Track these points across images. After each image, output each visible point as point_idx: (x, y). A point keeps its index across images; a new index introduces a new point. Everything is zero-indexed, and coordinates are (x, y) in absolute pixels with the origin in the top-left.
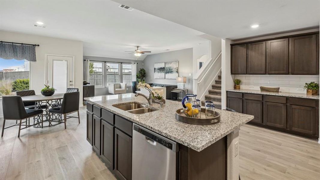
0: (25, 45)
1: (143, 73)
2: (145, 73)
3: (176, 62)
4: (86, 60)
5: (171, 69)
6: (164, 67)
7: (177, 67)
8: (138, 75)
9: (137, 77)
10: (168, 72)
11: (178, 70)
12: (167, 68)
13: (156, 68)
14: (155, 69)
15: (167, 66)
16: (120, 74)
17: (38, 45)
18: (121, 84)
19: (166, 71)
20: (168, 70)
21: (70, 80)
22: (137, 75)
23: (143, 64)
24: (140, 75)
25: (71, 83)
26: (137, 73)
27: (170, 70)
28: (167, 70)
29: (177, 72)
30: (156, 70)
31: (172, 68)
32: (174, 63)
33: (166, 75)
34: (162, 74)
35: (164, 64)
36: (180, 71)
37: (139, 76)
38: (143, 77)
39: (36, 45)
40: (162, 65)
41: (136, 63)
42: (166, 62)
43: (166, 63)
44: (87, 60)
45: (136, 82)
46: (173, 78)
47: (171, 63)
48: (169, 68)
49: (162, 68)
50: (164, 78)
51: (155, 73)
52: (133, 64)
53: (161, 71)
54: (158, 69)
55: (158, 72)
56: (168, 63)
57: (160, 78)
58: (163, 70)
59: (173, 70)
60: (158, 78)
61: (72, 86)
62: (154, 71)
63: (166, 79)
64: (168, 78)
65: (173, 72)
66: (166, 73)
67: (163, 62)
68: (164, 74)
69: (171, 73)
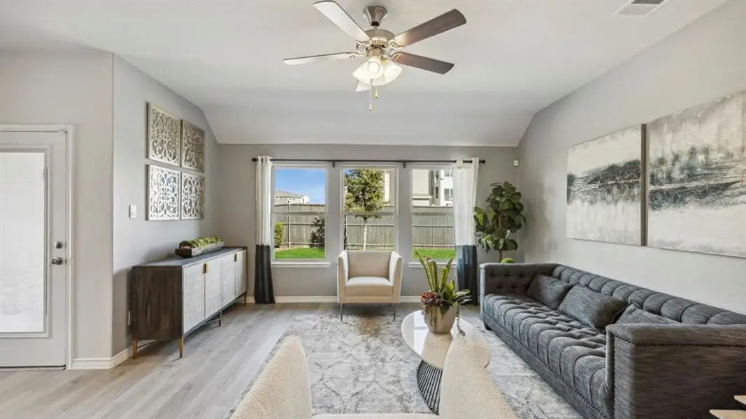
6: (636, 155)
10: (677, 197)
12: (662, 161)
13: (579, 173)
14: (571, 179)
15: (664, 147)
19: (651, 188)
20: (676, 174)
21: (57, 239)
23: (516, 163)
24: (492, 215)
25: (58, 254)
27: (692, 176)
28: (662, 175)
33: (652, 216)
34: (625, 214)
35: (639, 136)
37: (485, 221)
40: (625, 150)
41: (476, 160)
43: (657, 124)
45: (474, 248)
48: (684, 159)
49: (619, 168)
50: (638, 239)
51: (571, 206)
52: (460, 163)
53: (609, 191)
54: (592, 178)
55: (589, 197)
56: (665, 127)
57: (607, 240)
58: (631, 181)
59: (729, 168)
60: (591, 236)
61: (63, 266)
62: (569, 191)
63: (649, 244)
64: (669, 238)
65: (736, 191)
66: (656, 203)
67: (626, 129)
68: (634, 209)
69: (701, 205)
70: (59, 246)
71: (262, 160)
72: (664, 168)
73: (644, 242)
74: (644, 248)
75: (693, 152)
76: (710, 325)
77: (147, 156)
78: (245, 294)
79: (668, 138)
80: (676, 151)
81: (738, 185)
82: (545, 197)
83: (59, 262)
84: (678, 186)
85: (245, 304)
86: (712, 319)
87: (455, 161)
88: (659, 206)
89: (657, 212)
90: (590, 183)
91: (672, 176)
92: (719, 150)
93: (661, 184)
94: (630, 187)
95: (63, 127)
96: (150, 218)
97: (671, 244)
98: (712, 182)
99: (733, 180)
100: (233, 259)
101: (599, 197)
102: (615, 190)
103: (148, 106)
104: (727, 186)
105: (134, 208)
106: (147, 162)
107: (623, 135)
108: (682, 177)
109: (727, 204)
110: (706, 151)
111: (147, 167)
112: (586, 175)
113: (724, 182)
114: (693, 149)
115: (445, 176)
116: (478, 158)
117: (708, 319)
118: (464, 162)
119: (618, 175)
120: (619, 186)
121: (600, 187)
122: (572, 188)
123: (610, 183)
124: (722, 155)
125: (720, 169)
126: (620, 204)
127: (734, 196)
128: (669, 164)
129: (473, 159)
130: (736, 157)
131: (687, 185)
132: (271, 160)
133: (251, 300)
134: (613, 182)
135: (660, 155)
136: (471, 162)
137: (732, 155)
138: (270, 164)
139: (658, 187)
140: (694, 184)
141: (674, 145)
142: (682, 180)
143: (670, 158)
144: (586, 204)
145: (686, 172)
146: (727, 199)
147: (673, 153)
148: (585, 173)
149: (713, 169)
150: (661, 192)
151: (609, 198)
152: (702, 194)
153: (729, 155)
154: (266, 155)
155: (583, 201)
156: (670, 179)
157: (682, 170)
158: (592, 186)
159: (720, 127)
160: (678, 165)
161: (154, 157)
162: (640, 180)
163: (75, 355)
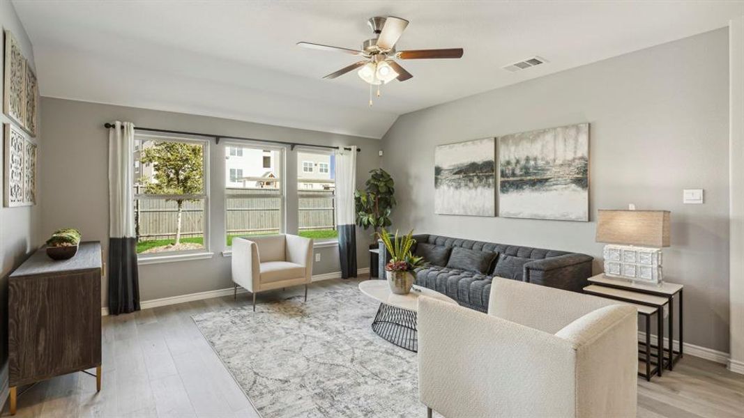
1: (383, 190)
2: (390, 191)
3: (573, 132)
4: (114, 126)
5: (536, 167)
6: (491, 157)
7: (582, 151)
8: (363, 199)
9: (360, 206)
10: (518, 185)
11: (585, 171)
12: (508, 163)
13: (445, 166)
14: (438, 171)
15: (509, 154)
16: (285, 194)
18: (291, 238)
19: (500, 179)
20: (518, 172)
22: (358, 200)
23: (381, 153)
24: (372, 197)
26: (358, 188)
27: (527, 173)
28: (508, 172)
29: (583, 181)
30: (444, 174)
31: (541, 163)
32: (555, 137)
33: (503, 197)
34: (482, 196)
35: (493, 144)
36: (598, 174)
37: (368, 202)
38: (385, 208)
40: (483, 153)
41: (354, 148)
42: (500, 134)
43: (505, 139)
44: (118, 124)
45: (354, 226)
46: (549, 213)
47: (536, 135)
48: (523, 162)
49: (479, 165)
50: (492, 212)
51: (437, 190)
52: (341, 150)
53: (471, 180)
54: (457, 170)
55: (454, 184)
56: (511, 141)
57: (469, 214)
58: (487, 174)
59: (548, 170)
60: (457, 212)
62: (436, 179)
63: (500, 215)
64: (513, 211)
65: (552, 183)
66: (505, 188)
67: (484, 139)
68: (489, 193)
69: (533, 190)
71: (122, 127)
72: (510, 167)
73: (496, 215)
74: (496, 218)
75: (528, 159)
76: (547, 259)
77: (3, 111)
79: (513, 148)
80: (517, 157)
81: (552, 180)
82: (411, 182)
84: (519, 178)
86: (547, 255)
87: (338, 148)
88: (507, 191)
89: (505, 195)
90: (455, 174)
91: (515, 172)
92: (543, 159)
93: (508, 177)
94: (486, 178)
96: (10, 205)
97: (514, 215)
98: (539, 177)
99: (549, 177)
101: (463, 184)
102: (476, 179)
103: (4, 34)
104: (546, 180)
106: (5, 118)
107: (481, 142)
108: (521, 173)
109: (547, 190)
110: (535, 159)
111: (4, 127)
112: (451, 168)
113: (545, 177)
114: (527, 157)
115: (231, 154)
116: (356, 147)
117: (545, 255)
118: (345, 149)
119: (478, 169)
120: (478, 177)
121: (463, 177)
122: (439, 177)
123: (471, 174)
124: (544, 162)
125: (543, 170)
126: (480, 189)
127: (549, 186)
128: (514, 165)
129: (352, 147)
130: (551, 164)
131: (523, 178)
132: (136, 128)
134: (474, 174)
135: (507, 159)
136: (350, 149)
137: (549, 163)
138: (134, 133)
139: (506, 179)
140: (529, 178)
141: (516, 154)
142: (521, 175)
143: (513, 161)
144: (452, 188)
145: (524, 170)
146: (547, 187)
147: (516, 158)
148: (450, 166)
149: (539, 170)
150: (508, 182)
151: (471, 185)
152: (533, 183)
153: (548, 163)
155: (449, 186)
156: (514, 175)
157: (521, 169)
158: (457, 176)
159: (543, 146)
160: (519, 166)
161: (11, 113)
162: (494, 174)
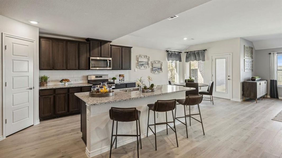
0: (200, 51)
17: (206, 50)
21: (228, 75)
25: (229, 78)
39: (205, 50)
44: (272, 53)
61: (230, 80)
70: (229, 76)
71: (273, 54)
77: (244, 57)
78: (267, 94)
83: (229, 79)
85: (267, 97)
95: (230, 54)
96: (245, 71)
100: (264, 83)
103: (244, 46)
105: (243, 69)
106: (244, 58)
111: (244, 60)
132: (277, 53)
133: (269, 96)
138: (276, 54)
154: (275, 52)
161: (245, 57)
163: (232, 98)
